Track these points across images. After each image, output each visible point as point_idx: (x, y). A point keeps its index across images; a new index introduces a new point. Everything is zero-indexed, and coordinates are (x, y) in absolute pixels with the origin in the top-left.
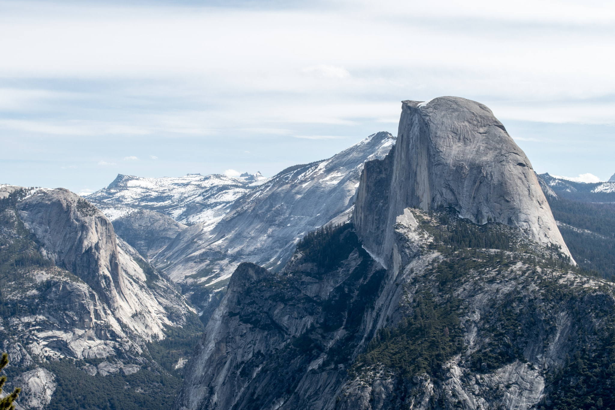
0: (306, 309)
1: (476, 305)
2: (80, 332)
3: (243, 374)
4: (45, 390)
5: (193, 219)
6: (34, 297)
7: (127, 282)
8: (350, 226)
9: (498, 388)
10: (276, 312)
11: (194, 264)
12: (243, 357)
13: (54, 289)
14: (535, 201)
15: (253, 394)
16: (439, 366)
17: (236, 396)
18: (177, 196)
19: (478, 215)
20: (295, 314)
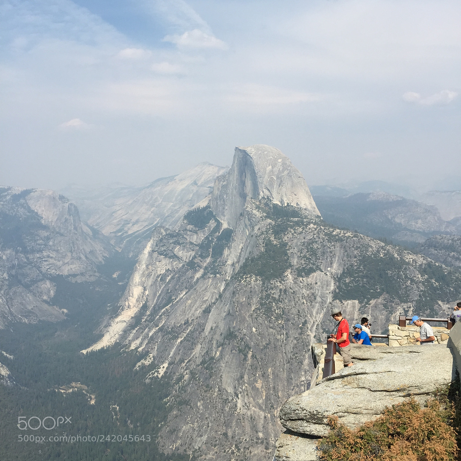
1: (294, 245)
3: (161, 280)
4: (50, 291)
8: (208, 207)
9: (311, 284)
10: (176, 250)
11: (114, 227)
12: (161, 272)
16: (282, 275)
17: (159, 291)
19: (282, 201)
20: (186, 250)
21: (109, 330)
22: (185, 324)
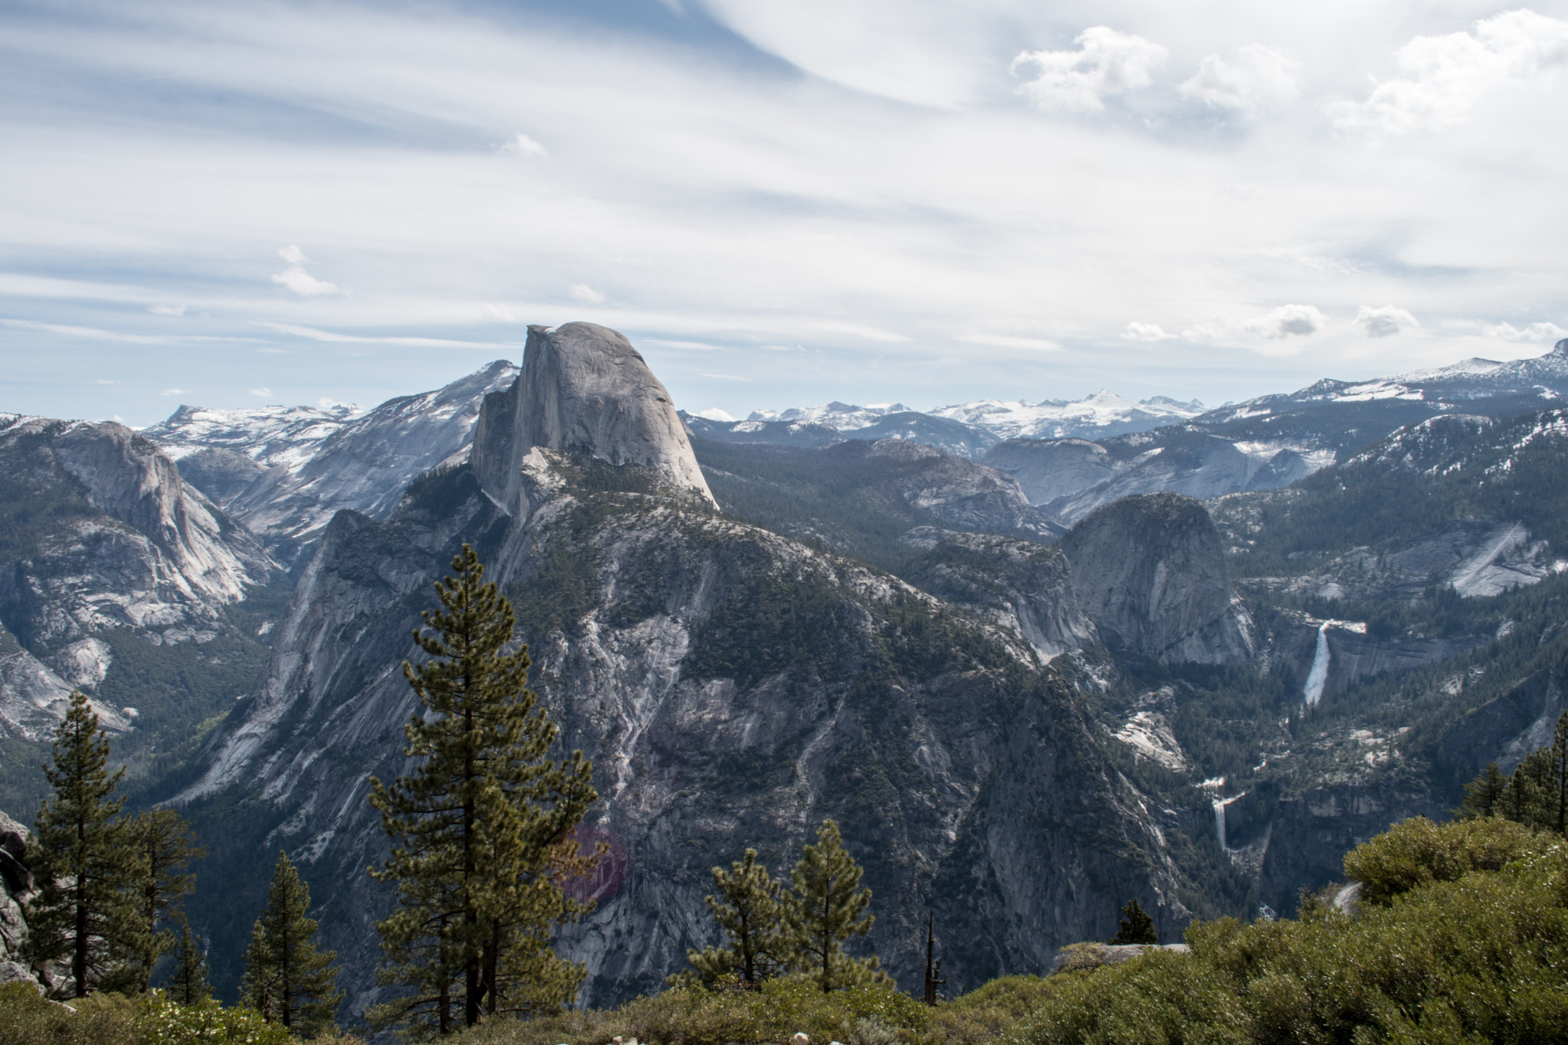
0: (417, 563)
1: (614, 555)
2: (140, 594)
3: (344, 638)
4: (97, 664)
5: (276, 459)
6: (79, 553)
7: (196, 534)
8: (468, 467)
9: (639, 644)
10: (381, 566)
11: (278, 512)
12: (343, 617)
13: (105, 543)
14: (676, 441)
15: (356, 661)
16: (574, 622)
17: (336, 663)
18: (254, 432)
19: (614, 455)
20: (405, 568)
21: (221, 755)
22: (381, 739)
